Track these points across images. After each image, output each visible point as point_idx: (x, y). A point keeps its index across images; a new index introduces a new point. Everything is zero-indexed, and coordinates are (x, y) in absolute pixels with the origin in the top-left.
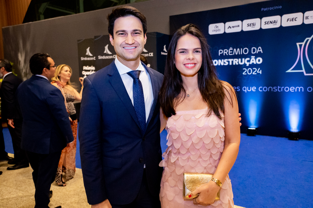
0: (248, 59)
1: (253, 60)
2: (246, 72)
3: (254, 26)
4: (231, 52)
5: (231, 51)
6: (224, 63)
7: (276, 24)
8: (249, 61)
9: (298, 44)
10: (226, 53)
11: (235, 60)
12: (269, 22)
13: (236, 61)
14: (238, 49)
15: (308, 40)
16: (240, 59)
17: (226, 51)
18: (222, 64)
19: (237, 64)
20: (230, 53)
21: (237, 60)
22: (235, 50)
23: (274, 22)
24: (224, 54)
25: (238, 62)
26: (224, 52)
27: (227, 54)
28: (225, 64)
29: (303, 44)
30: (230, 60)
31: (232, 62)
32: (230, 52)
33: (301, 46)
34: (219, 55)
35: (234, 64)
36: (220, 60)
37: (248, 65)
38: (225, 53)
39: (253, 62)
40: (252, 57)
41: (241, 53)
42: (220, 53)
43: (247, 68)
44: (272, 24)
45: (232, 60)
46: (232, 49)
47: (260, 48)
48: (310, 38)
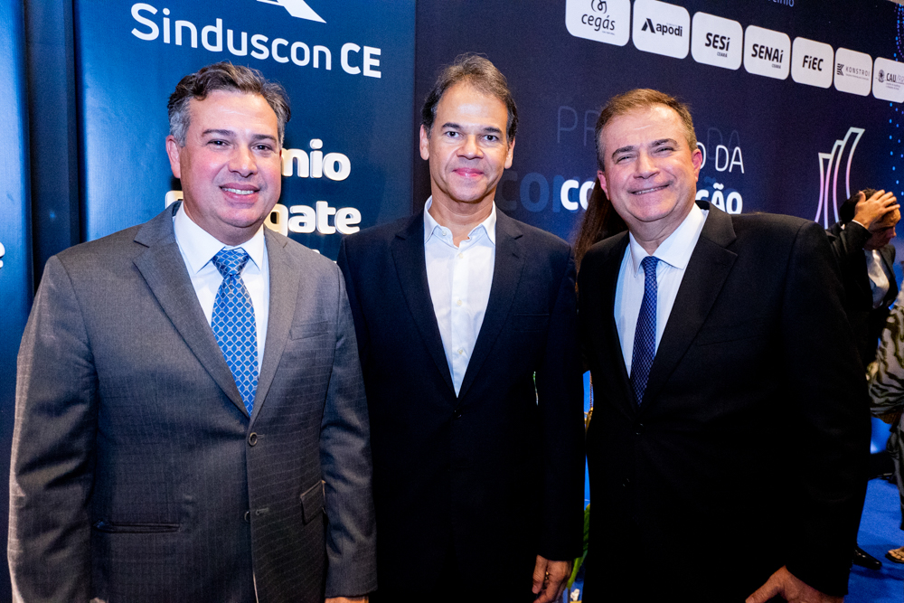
0: (706, 193)
1: (718, 201)
3: (724, 51)
7: (778, 64)
9: (822, 156)
12: (764, 50)
15: (839, 147)
23: (774, 57)
29: (830, 157)
33: (826, 161)
40: (716, 185)
44: (771, 62)
47: (737, 152)
48: (843, 143)
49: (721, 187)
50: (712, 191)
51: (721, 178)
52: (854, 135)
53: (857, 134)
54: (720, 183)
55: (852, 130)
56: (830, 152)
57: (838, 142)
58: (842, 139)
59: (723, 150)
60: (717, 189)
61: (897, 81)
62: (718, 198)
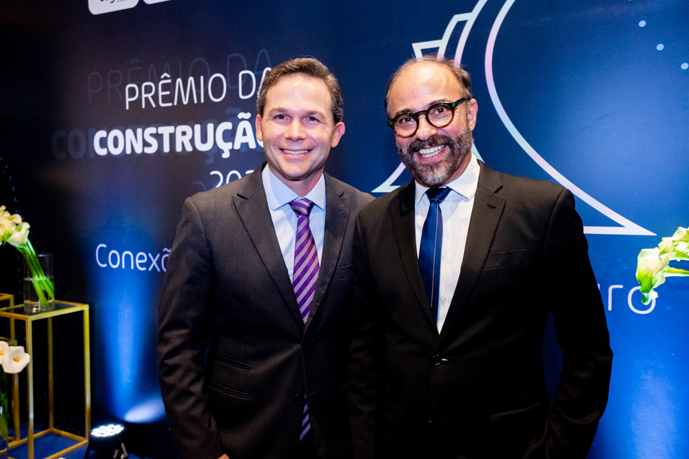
0: (227, 125)
1: (245, 134)
4: (168, 93)
5: (165, 87)
6: (146, 144)
8: (229, 136)
9: (417, 47)
10: (149, 96)
11: (181, 128)
13: (185, 137)
14: (191, 79)
15: (461, 25)
16: (198, 127)
17: (148, 89)
18: (139, 150)
19: (189, 148)
20: (165, 99)
21: (187, 128)
22: (179, 80)
24: (144, 106)
25: (192, 141)
26: (144, 96)
27: (154, 105)
28: (148, 150)
29: (442, 44)
30: (166, 131)
31: (172, 137)
32: (161, 94)
34: (127, 108)
35: (179, 149)
36: (129, 132)
37: (226, 155)
38: (147, 99)
39: (245, 140)
40: (241, 115)
41: (202, 101)
42: (128, 100)
43: (225, 166)
45: (171, 129)
46: (169, 81)
48: (470, 18)
49: (248, 115)
50: (236, 122)
51: (248, 106)
54: (246, 112)
57: (457, 18)
58: (470, 10)
59: (248, 75)
60: (243, 119)
62: (244, 129)
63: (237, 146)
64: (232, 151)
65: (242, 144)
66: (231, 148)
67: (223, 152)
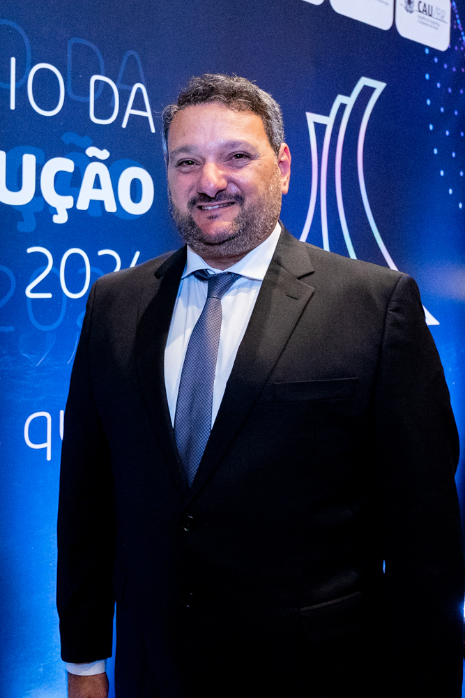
0: (67, 165)
1: (97, 184)
2: (53, 279)
8: (69, 184)
9: (312, 118)
15: (343, 107)
29: (329, 121)
33: (320, 129)
37: (61, 218)
39: (97, 195)
40: (91, 151)
43: (59, 238)
47: (139, 92)
48: (350, 101)
50: (82, 163)
51: (101, 137)
52: (368, 91)
53: (372, 90)
54: (101, 149)
55: (364, 81)
56: (327, 114)
57: (340, 99)
58: (348, 94)
59: (107, 84)
60: (94, 159)
61: (435, 15)
62: (97, 176)
63: (83, 205)
64: (72, 212)
65: (92, 202)
66: (71, 206)
67: (55, 211)
